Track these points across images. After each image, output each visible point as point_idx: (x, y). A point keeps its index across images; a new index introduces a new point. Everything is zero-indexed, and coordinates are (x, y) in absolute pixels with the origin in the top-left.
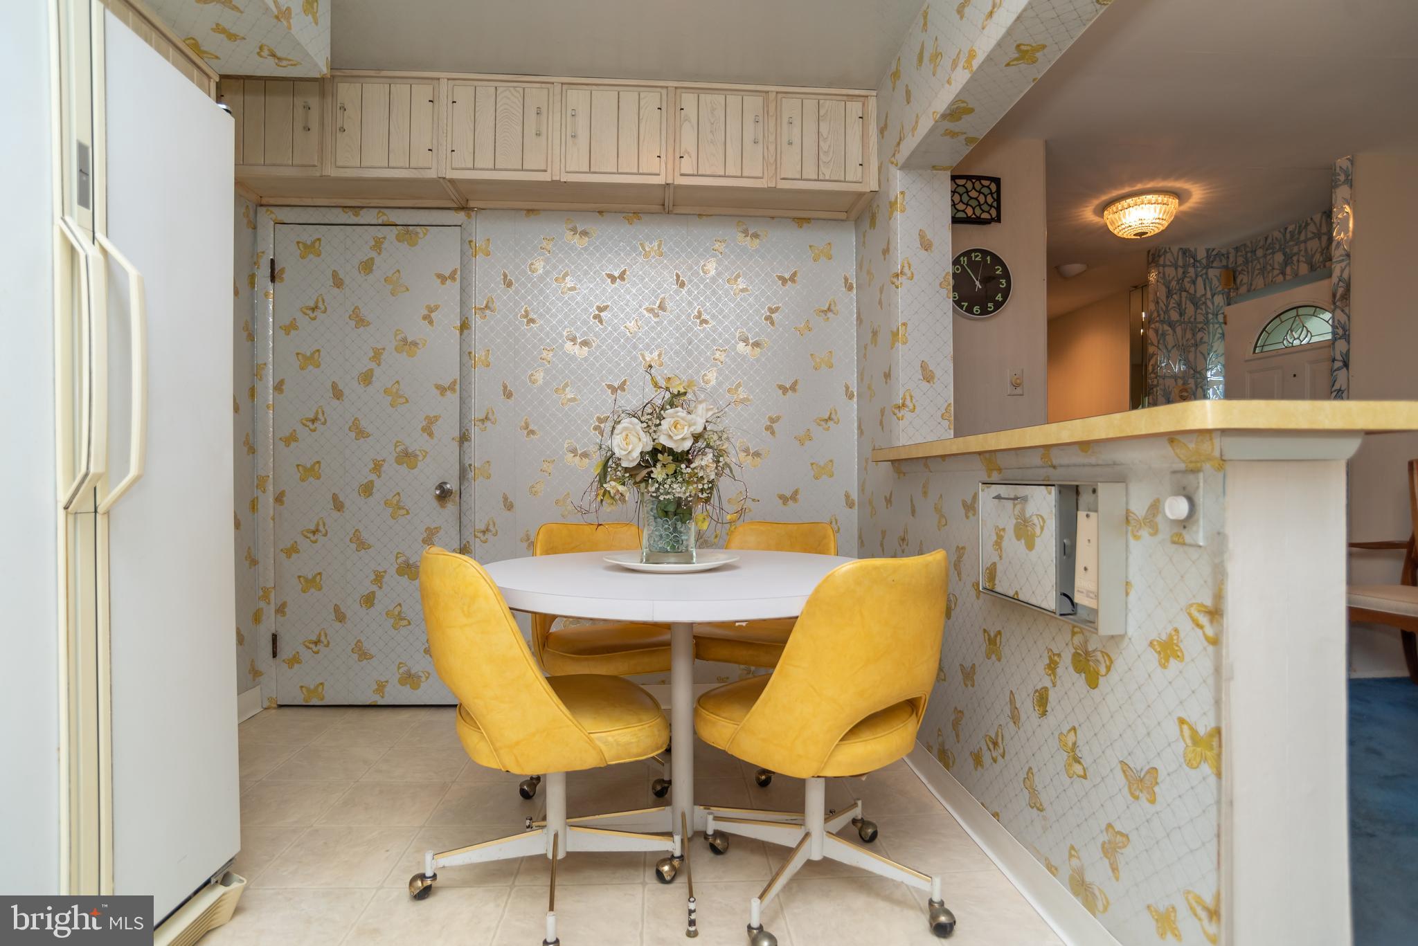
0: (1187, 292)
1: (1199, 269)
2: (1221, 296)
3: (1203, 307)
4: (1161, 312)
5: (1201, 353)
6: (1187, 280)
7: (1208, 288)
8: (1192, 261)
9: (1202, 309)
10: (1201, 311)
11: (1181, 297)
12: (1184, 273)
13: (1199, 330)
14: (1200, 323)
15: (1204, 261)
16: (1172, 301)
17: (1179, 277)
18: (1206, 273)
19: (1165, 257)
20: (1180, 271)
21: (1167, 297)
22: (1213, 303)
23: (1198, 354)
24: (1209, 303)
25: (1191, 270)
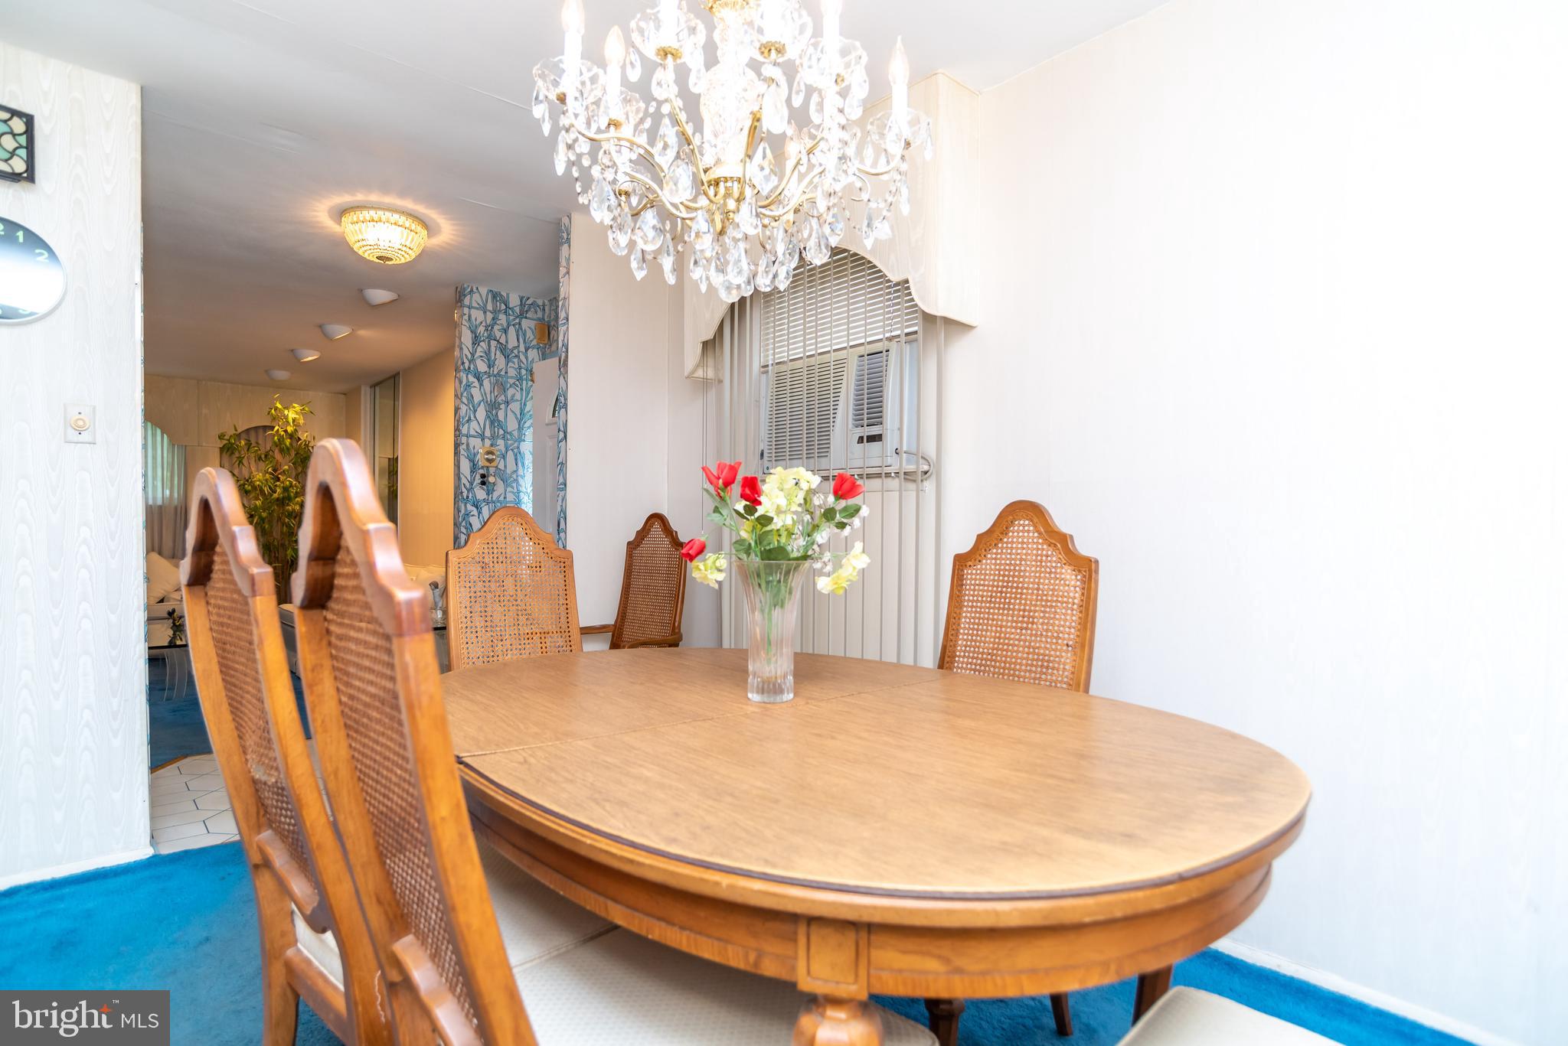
0: (498, 341)
1: (512, 318)
2: (535, 350)
3: (516, 360)
4: (465, 360)
5: (513, 412)
6: (496, 327)
7: (521, 340)
8: (503, 307)
9: (514, 363)
10: (513, 365)
11: (489, 346)
12: (493, 319)
13: (511, 386)
14: (512, 377)
15: (517, 310)
16: (479, 349)
17: (488, 323)
18: (520, 324)
19: (471, 297)
20: (490, 316)
21: (474, 344)
22: (527, 358)
23: (509, 412)
24: (522, 357)
25: (502, 317)
